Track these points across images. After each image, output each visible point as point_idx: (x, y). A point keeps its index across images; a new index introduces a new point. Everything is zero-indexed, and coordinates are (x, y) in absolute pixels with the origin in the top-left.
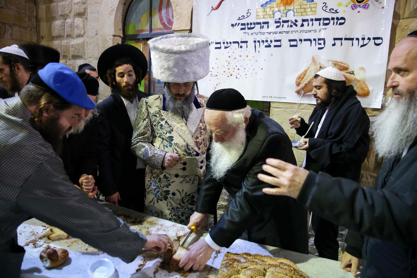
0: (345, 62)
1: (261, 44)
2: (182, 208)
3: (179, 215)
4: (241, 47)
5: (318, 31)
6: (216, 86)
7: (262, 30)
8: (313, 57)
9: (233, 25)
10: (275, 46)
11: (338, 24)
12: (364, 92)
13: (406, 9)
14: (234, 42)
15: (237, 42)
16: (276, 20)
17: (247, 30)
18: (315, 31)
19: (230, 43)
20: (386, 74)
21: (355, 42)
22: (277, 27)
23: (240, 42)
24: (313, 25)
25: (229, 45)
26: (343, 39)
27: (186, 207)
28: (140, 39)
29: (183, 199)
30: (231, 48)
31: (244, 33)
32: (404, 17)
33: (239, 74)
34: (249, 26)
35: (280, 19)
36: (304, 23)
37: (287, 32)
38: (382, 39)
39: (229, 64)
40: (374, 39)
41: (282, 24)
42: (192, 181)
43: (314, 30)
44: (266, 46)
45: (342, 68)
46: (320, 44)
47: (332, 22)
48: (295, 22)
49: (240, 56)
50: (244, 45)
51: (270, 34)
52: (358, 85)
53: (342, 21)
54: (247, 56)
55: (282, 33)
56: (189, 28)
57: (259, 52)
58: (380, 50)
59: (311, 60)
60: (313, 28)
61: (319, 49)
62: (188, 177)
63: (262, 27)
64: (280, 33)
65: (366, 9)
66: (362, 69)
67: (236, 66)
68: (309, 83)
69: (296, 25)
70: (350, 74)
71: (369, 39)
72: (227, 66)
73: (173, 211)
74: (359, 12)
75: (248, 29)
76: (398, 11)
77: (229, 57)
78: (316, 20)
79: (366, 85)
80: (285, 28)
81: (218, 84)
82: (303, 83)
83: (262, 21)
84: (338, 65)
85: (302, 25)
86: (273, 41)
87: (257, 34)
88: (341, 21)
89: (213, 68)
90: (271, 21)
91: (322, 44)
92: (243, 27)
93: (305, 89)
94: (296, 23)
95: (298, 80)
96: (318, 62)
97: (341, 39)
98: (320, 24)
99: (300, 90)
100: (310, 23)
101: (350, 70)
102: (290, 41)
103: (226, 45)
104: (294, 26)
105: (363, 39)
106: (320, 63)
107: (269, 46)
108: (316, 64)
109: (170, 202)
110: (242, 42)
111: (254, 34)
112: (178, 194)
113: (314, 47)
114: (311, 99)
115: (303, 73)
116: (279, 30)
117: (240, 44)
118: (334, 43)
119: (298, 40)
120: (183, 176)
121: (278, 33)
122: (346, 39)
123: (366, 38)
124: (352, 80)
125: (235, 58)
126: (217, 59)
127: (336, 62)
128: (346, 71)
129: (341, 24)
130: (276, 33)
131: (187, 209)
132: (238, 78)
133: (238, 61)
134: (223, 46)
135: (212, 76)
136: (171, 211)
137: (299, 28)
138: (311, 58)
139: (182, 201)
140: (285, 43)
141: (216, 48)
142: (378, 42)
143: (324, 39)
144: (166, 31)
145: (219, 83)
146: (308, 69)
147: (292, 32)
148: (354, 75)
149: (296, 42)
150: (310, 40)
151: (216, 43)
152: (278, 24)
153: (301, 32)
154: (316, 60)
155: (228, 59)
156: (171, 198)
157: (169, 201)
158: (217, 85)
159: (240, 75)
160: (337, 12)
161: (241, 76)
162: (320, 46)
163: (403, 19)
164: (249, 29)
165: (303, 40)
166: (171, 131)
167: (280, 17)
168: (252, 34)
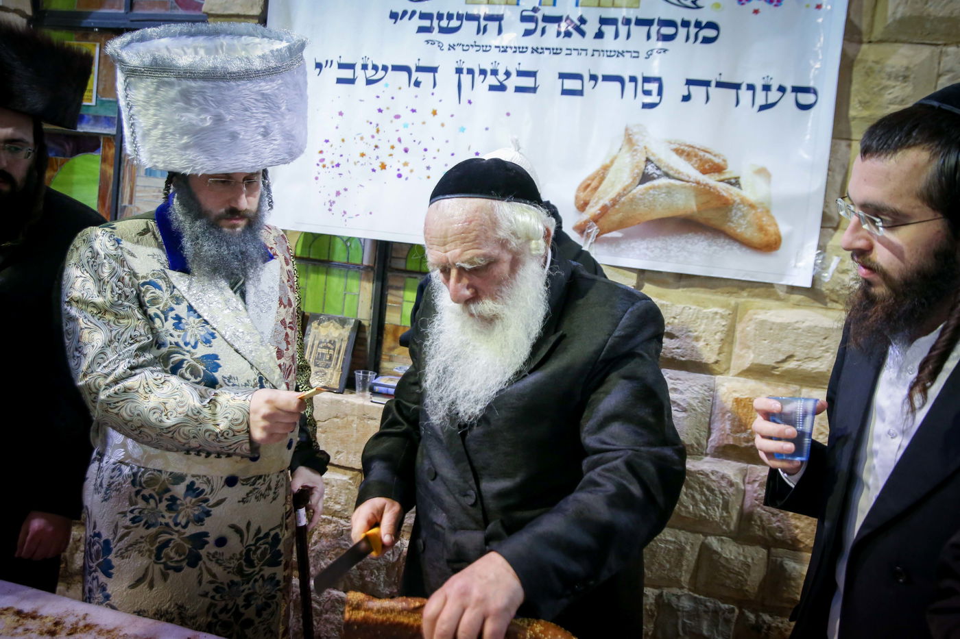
0: (716, 150)
1: (479, 78)
2: (248, 583)
3: (238, 606)
4: (417, 84)
5: (643, 55)
6: (333, 198)
7: (483, 40)
8: (627, 130)
9: (394, 16)
10: (519, 89)
11: (700, 39)
12: (766, 239)
13: (878, 17)
14: (396, 68)
15: (406, 69)
16: (525, 13)
17: (435, 35)
18: (636, 55)
19: (385, 68)
20: (826, 191)
21: (745, 95)
22: (528, 33)
23: (413, 69)
24: (628, 36)
25: (381, 73)
26: (713, 84)
27: (257, 577)
28: (92, 29)
29: (248, 551)
30: (387, 85)
31: (428, 42)
32: (873, 39)
33: (406, 164)
34: (444, 23)
35: (535, 10)
36: (605, 28)
37: (556, 52)
38: (815, 93)
39: (378, 131)
40: (796, 90)
41: (541, 25)
42: (273, 491)
43: (632, 49)
44: (492, 88)
45: (707, 166)
46: (647, 93)
47: (682, 32)
48: (578, 23)
49: (413, 111)
50: (425, 78)
51: (505, 51)
52: (751, 216)
53: (710, 33)
54: (435, 113)
55: (540, 51)
56: (257, 11)
57: (470, 102)
58: (810, 124)
59: (622, 138)
60: (631, 45)
61: (645, 106)
62: (261, 481)
63: (482, 30)
64: (535, 50)
65: (776, 6)
66: (763, 172)
67: (400, 140)
68: (613, 205)
69: (583, 33)
70: (728, 186)
71: (782, 89)
72: (373, 137)
73: (218, 596)
74: (756, 12)
75: (440, 32)
76: (856, 21)
77: (380, 111)
78: (640, 22)
79: (772, 218)
80: (551, 38)
81: (342, 192)
82: (597, 203)
83: (483, 10)
84: (696, 156)
85: (599, 35)
86: (514, 74)
87: (465, 48)
88: (708, 32)
89: (327, 141)
90: (511, 15)
91: (655, 92)
92: (426, 23)
93: (601, 221)
94: (583, 27)
95: (582, 195)
96: (642, 144)
97: (706, 84)
98: (649, 37)
99: (586, 222)
100: (623, 30)
101: (730, 173)
102: (563, 76)
103: (370, 72)
104: (575, 34)
105: (767, 88)
106: (645, 148)
107: (502, 88)
108: (635, 150)
109: (209, 571)
110: (419, 69)
111: (459, 49)
112: (234, 540)
113: (633, 100)
114: (617, 250)
115: (597, 173)
116: (530, 42)
117: (415, 75)
118: (686, 93)
119: (586, 78)
120: (249, 479)
121: (530, 50)
122: (720, 85)
123: (774, 87)
124: (734, 201)
125: (397, 117)
126: (341, 114)
127: (690, 149)
128: (717, 176)
129: (707, 40)
130: (522, 50)
131: (261, 581)
132: (403, 178)
133: (406, 126)
134: (361, 75)
135: (324, 166)
136: (213, 598)
137: (589, 42)
138: (623, 132)
139: (245, 560)
140: (548, 82)
141: (340, 81)
142: (805, 99)
143: (659, 80)
144: (180, 12)
145: (346, 190)
146: (612, 162)
147: (569, 52)
148: (740, 187)
149: (579, 82)
150: (619, 79)
151: (341, 66)
152: (531, 26)
153: (596, 53)
154: (635, 138)
155: (376, 118)
156: (213, 557)
157: (203, 569)
158: (338, 193)
159: (410, 167)
160: (698, 7)
161: (412, 171)
162: (648, 100)
163: (870, 42)
164: (443, 30)
165: (600, 78)
166: (209, 337)
167: (537, 5)
168: (452, 47)
